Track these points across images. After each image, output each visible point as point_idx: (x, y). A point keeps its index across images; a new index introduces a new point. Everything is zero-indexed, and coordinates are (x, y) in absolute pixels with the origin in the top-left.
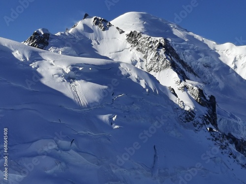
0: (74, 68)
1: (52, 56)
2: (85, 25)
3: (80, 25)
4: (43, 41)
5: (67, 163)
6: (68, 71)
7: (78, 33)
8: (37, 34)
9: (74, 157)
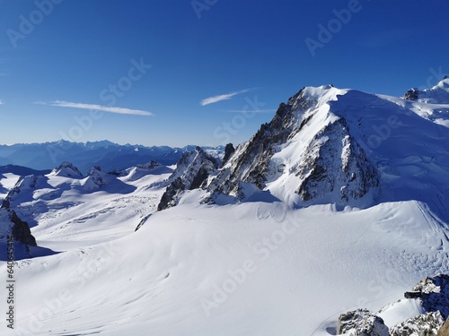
0: (435, 111)
1: (419, 104)
2: (444, 83)
3: (441, 84)
4: (414, 96)
5: (428, 171)
6: (431, 113)
7: (439, 88)
8: (411, 91)
9: (433, 166)
